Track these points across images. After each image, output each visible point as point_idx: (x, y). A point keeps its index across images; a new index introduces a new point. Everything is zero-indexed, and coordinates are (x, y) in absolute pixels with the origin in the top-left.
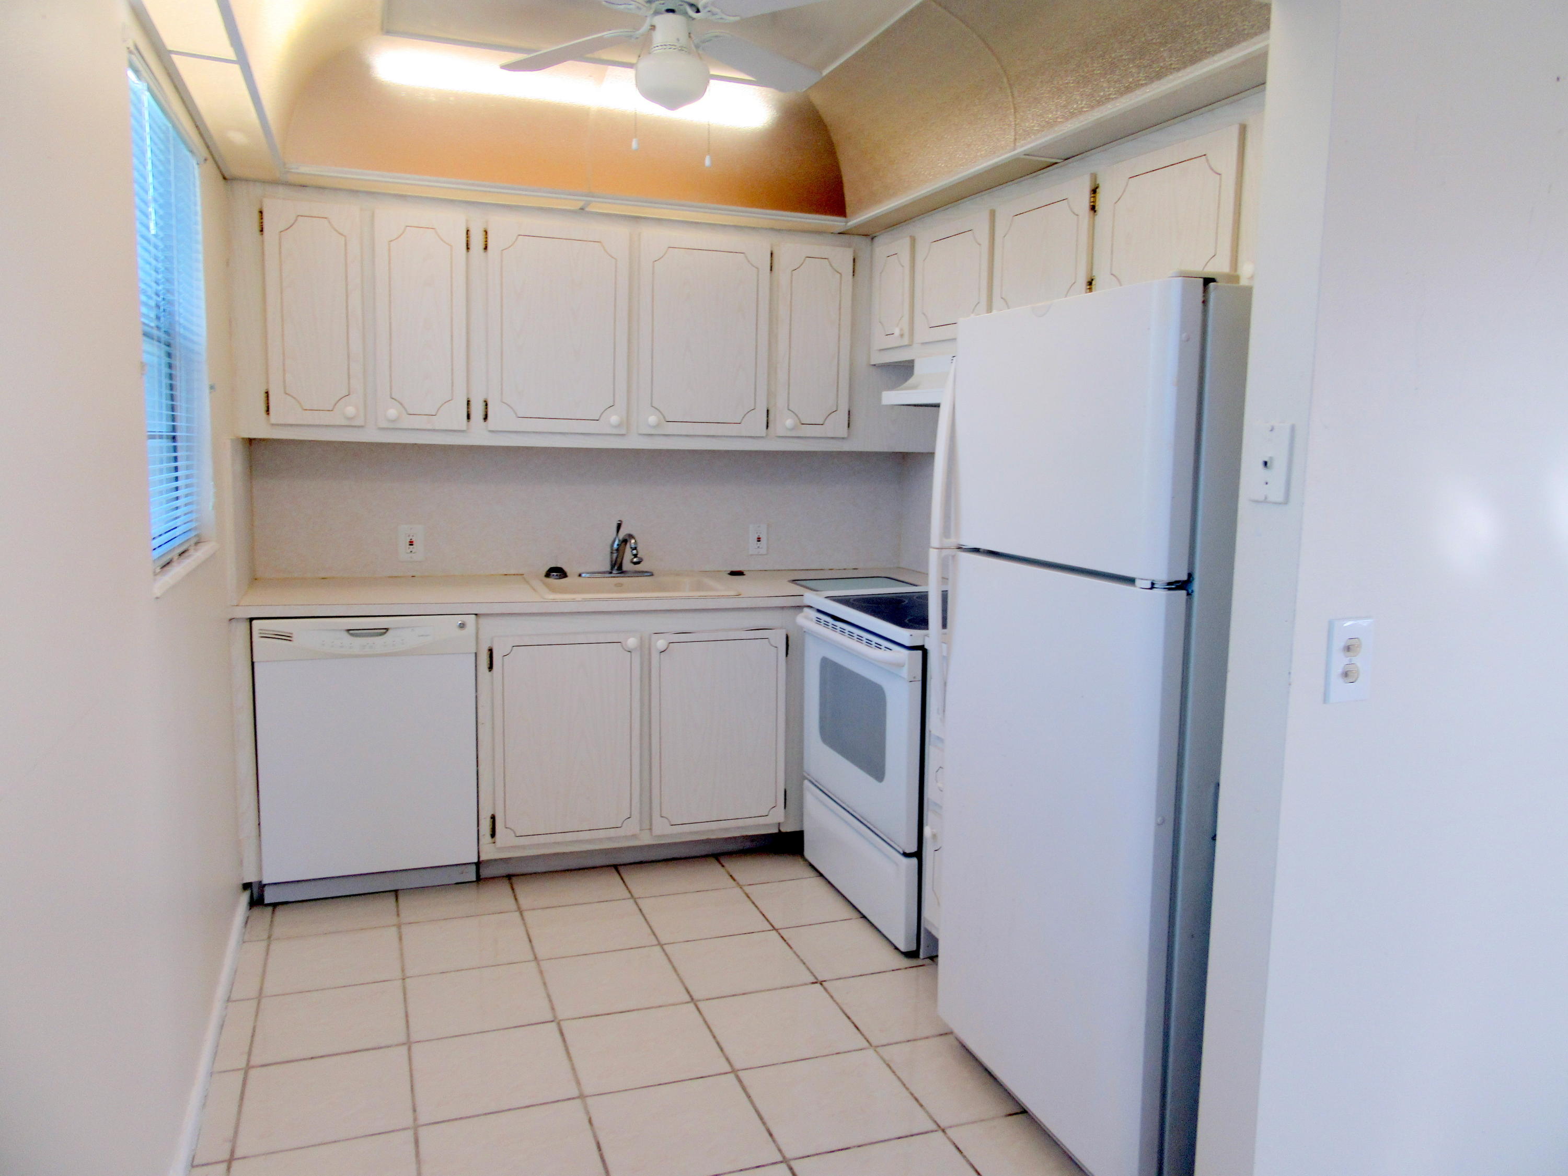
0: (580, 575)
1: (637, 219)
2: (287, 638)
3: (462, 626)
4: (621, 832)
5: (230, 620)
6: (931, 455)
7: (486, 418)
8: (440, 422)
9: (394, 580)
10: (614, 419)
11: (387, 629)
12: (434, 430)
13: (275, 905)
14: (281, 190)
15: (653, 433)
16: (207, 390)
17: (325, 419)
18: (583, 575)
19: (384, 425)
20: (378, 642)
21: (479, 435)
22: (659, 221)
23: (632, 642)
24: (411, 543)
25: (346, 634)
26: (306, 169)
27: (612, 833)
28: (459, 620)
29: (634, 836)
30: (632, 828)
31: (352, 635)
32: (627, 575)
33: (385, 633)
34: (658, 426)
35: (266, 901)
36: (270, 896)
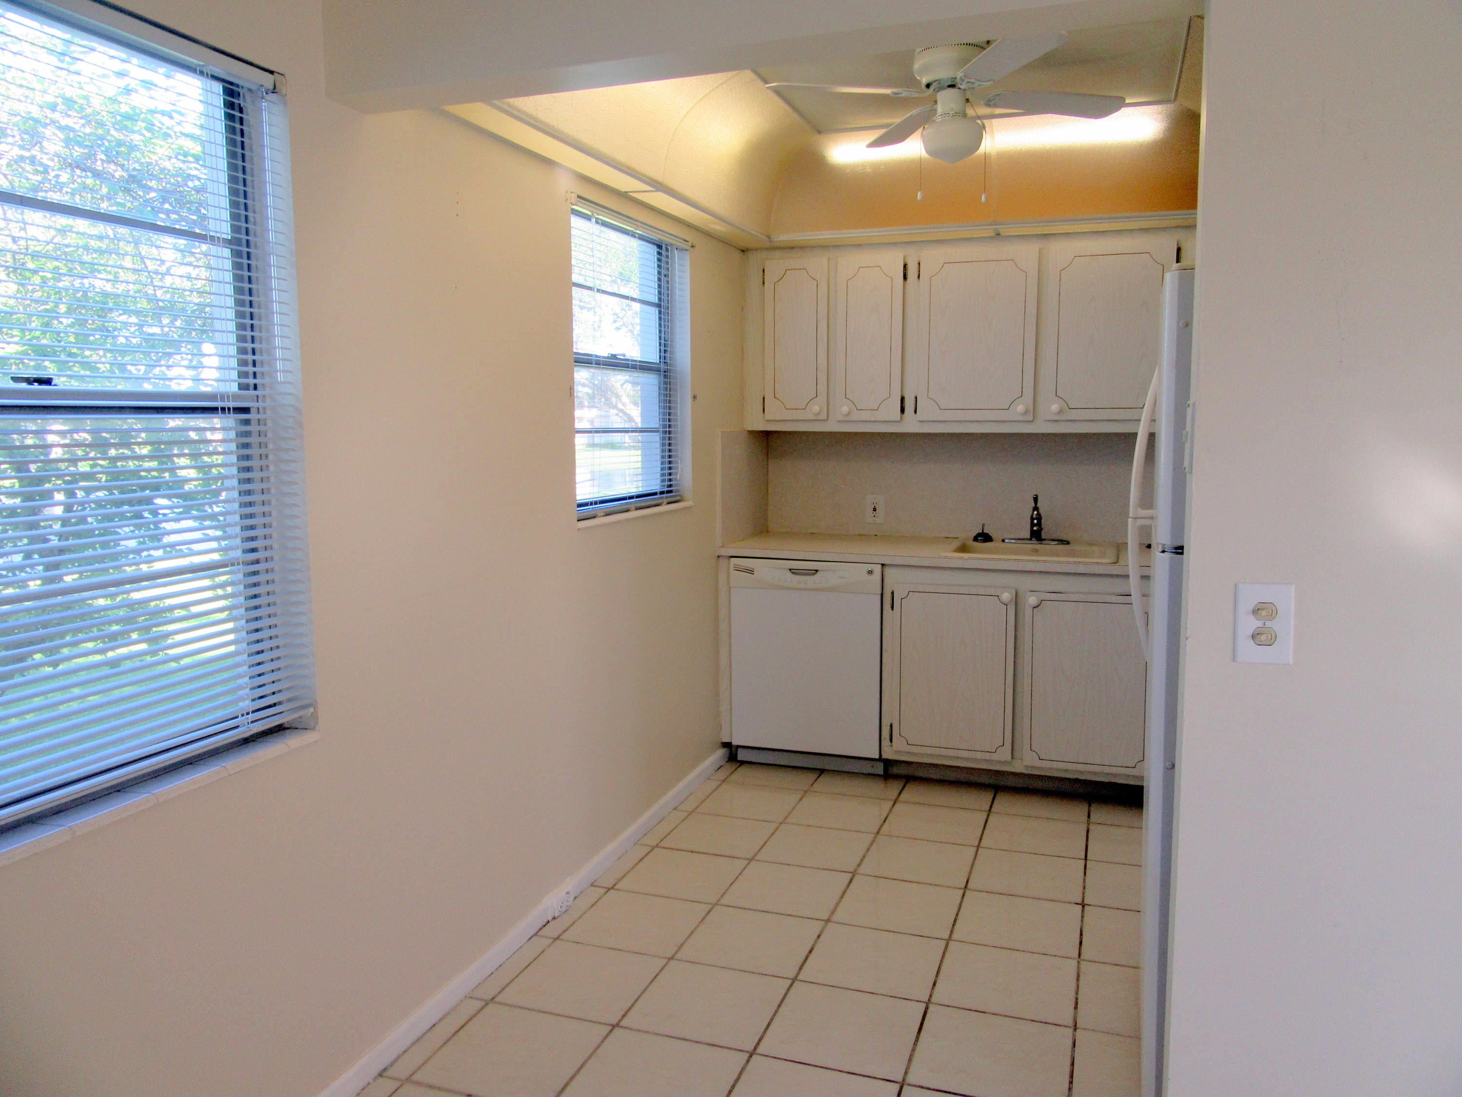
0: (1003, 541)
1: (1046, 236)
2: (751, 571)
3: (870, 572)
4: (995, 757)
5: (718, 557)
6: (1136, 434)
7: (915, 412)
8: (880, 416)
9: (862, 537)
10: (1020, 408)
11: (817, 571)
12: (877, 421)
13: (742, 763)
14: (777, 253)
15: (1057, 419)
16: (689, 399)
17: (800, 415)
18: (1006, 541)
19: (841, 418)
20: (810, 580)
21: (911, 425)
22: (1067, 235)
23: (1006, 596)
24: (875, 510)
25: (789, 573)
26: (782, 238)
27: (987, 756)
28: (870, 567)
29: (1006, 763)
30: (1004, 754)
31: (793, 573)
32: (1043, 542)
33: (814, 574)
34: (1061, 412)
35: (739, 758)
36: (742, 755)
